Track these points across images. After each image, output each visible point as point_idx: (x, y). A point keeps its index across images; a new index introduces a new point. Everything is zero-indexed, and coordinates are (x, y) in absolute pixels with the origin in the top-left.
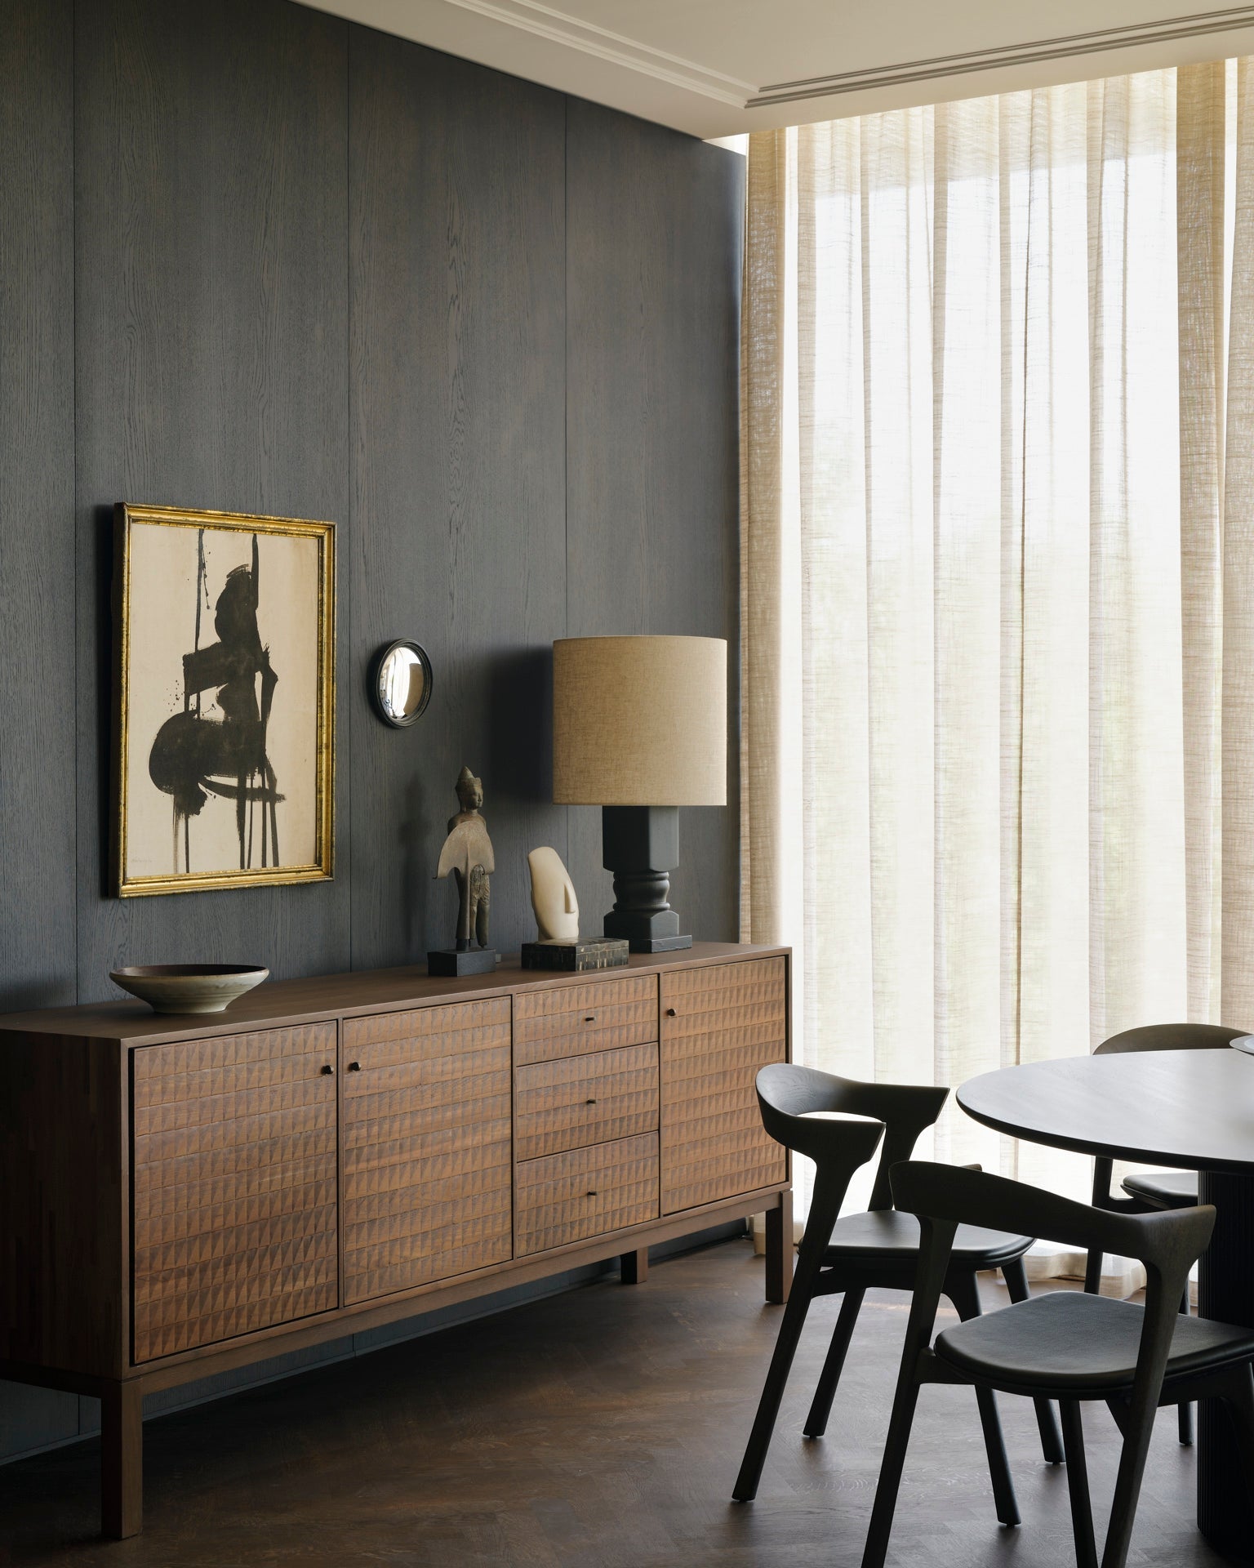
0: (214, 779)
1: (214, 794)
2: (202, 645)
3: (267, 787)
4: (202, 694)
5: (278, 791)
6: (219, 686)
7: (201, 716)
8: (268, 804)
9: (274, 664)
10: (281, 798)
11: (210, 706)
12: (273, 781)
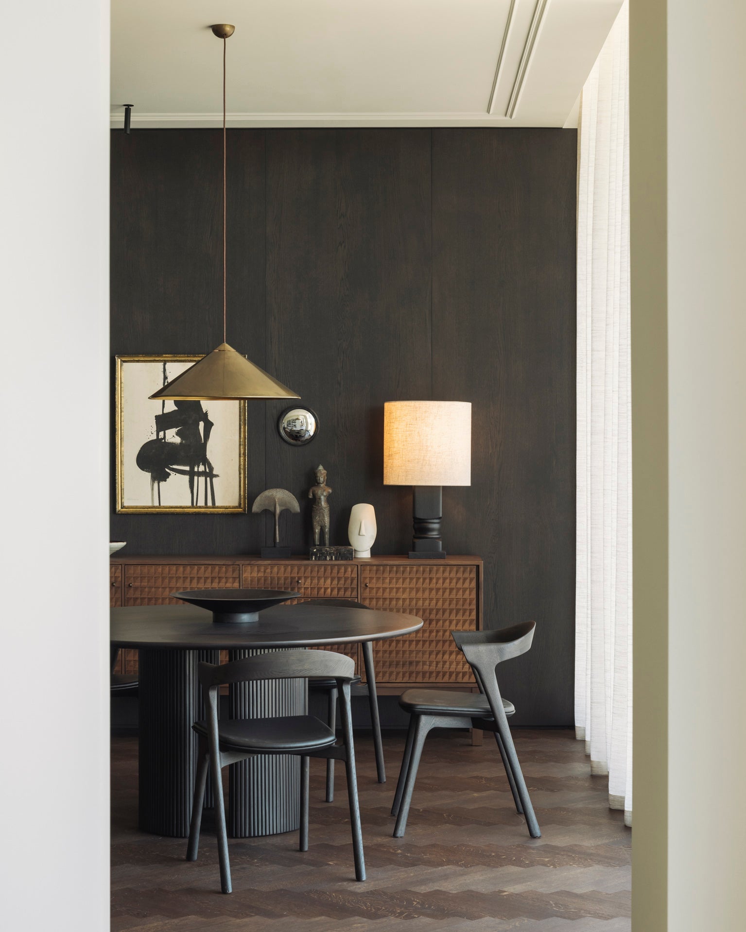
0: (175, 467)
1: (175, 473)
2: (166, 411)
3: (207, 470)
4: (166, 431)
5: (215, 472)
6: (177, 428)
7: (166, 440)
8: (208, 479)
9: (210, 418)
10: (217, 476)
11: (172, 436)
12: (211, 469)
